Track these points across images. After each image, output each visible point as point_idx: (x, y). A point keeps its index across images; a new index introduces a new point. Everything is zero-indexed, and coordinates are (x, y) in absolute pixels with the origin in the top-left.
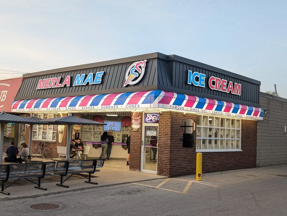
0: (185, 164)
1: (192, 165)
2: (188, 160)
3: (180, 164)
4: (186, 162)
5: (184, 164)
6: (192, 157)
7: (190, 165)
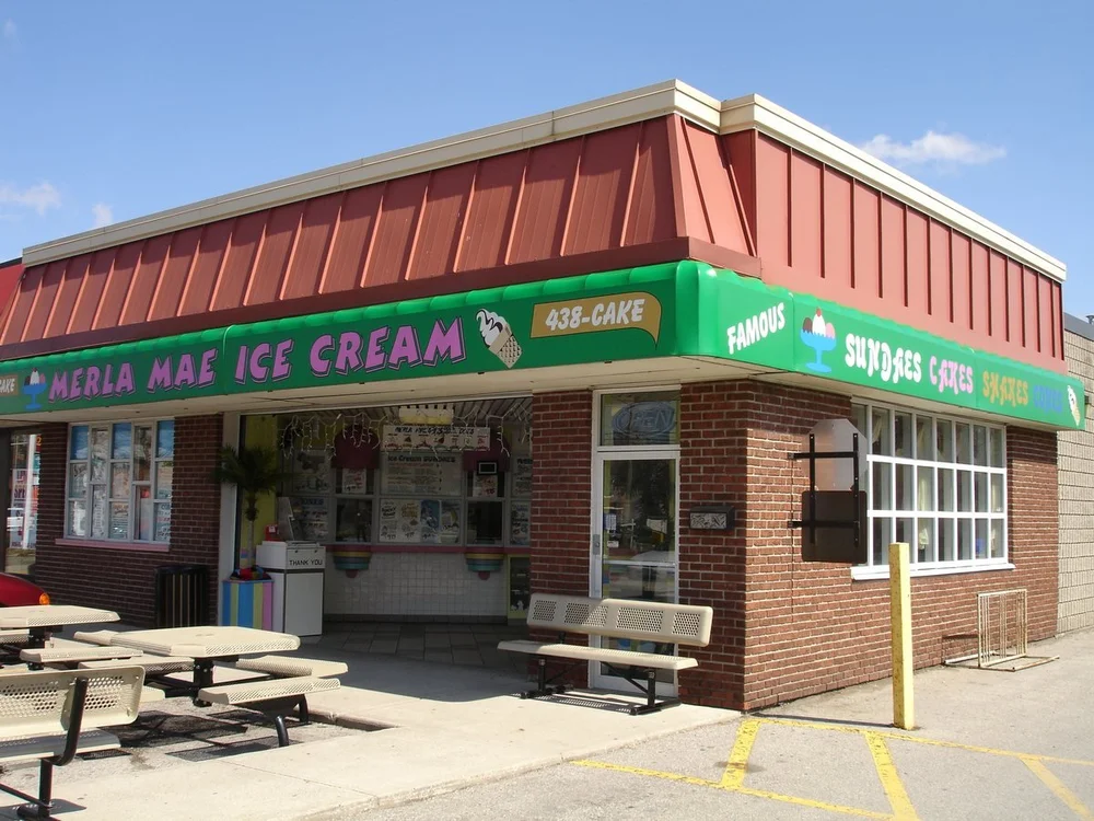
0: (812, 641)
1: (837, 645)
2: (820, 624)
3: (788, 645)
4: (815, 633)
5: (807, 642)
6: (835, 606)
7: (828, 647)
